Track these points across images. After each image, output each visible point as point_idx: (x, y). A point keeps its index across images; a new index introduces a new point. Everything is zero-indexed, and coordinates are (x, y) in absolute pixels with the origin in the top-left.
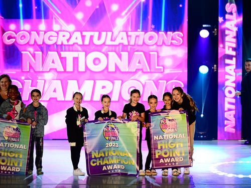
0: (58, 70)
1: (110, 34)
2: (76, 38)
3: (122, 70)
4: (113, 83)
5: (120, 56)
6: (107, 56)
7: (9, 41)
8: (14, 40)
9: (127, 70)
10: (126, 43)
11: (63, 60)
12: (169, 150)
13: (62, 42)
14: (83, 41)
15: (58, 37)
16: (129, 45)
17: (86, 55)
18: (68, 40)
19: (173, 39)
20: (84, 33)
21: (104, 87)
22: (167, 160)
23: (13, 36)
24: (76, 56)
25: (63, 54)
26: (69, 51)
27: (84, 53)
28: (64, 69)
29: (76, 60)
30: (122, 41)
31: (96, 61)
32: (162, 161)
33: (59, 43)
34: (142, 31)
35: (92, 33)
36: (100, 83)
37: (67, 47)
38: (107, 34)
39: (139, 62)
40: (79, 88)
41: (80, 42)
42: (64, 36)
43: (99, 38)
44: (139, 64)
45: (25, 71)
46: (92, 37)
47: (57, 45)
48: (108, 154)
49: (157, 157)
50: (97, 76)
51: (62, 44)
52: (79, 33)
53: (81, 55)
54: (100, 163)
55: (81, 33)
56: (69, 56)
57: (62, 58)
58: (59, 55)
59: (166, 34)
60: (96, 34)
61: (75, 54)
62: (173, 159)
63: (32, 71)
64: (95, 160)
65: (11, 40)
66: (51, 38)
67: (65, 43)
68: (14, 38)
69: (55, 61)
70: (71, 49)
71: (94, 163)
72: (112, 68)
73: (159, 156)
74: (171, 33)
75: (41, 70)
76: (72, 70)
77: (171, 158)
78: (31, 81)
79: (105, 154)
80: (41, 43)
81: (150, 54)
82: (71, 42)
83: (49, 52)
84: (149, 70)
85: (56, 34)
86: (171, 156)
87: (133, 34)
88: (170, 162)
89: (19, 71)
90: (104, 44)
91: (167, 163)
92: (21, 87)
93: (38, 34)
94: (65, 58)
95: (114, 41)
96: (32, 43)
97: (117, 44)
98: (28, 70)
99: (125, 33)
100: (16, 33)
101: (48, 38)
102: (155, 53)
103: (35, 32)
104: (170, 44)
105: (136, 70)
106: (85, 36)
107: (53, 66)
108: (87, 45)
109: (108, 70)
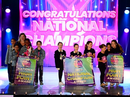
0: (52, 30)
2: (61, 14)
4: (80, 37)
5: (84, 24)
6: (77, 23)
7: (26, 16)
8: (29, 15)
9: (87, 30)
10: (86, 17)
12: (113, 73)
13: (53, 16)
14: (64, 15)
15: (51, 13)
16: (88, 18)
18: (56, 15)
19: (110, 15)
20: (65, 12)
21: (75, 39)
22: (111, 78)
23: (28, 13)
24: (61, 23)
27: (65, 22)
29: (60, 25)
30: (84, 16)
31: (71, 26)
32: (108, 78)
36: (73, 37)
37: (56, 19)
40: (62, 39)
41: (63, 17)
42: (54, 13)
43: (72, 15)
44: (93, 27)
45: (34, 30)
46: (69, 13)
47: (51, 18)
48: (77, 75)
49: (107, 76)
50: (71, 33)
51: (53, 17)
52: (62, 11)
54: (72, 79)
55: (63, 12)
57: (54, 24)
58: (52, 22)
59: (107, 12)
60: (71, 12)
62: (114, 78)
64: (70, 78)
65: (27, 15)
66: (48, 14)
69: (50, 26)
71: (69, 79)
73: (108, 76)
74: (110, 11)
75: (43, 30)
76: (58, 30)
77: (113, 77)
78: (37, 36)
79: (75, 75)
81: (99, 22)
82: (58, 16)
83: (47, 21)
84: (98, 31)
85: (50, 12)
86: (113, 76)
87: (90, 12)
88: (112, 80)
90: (75, 17)
91: (111, 80)
92: (32, 39)
93: (41, 12)
94: (55, 24)
95: (80, 15)
96: (38, 17)
97: (82, 17)
98: (36, 30)
99: (86, 12)
100: (30, 12)
101: (46, 14)
102: (102, 21)
103: (40, 11)
104: (109, 17)
105: (92, 30)
106: (65, 13)
107: (49, 28)
108: (66, 18)
109: (77, 30)
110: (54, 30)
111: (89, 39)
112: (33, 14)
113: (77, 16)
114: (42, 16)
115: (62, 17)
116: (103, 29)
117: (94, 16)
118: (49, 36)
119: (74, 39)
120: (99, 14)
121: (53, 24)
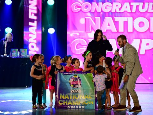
0: (113, 31)
1: (151, 4)
2: (126, 8)
6: (149, 20)
7: (76, 9)
8: (80, 9)
11: (116, 24)
13: (116, 10)
15: (112, 6)
17: (133, 20)
18: (120, 9)
20: (132, 4)
21: (148, 44)
25: (117, 19)
26: (121, 16)
27: (132, 18)
29: (126, 23)
31: (141, 24)
33: (113, 11)
35: (138, 4)
36: (145, 41)
37: (119, 14)
38: (149, 4)
41: (130, 11)
42: (117, 6)
43: (143, 8)
46: (138, 6)
47: (112, 13)
50: (142, 35)
51: (116, 12)
52: (128, 3)
53: (130, 19)
55: (130, 4)
56: (121, 20)
58: (114, 19)
60: (142, 4)
61: (125, 19)
63: (93, 32)
66: (107, 7)
67: (118, 11)
68: (80, 7)
69: (110, 24)
70: (122, 15)
76: (123, 31)
82: (122, 11)
83: (106, 18)
85: (110, 4)
90: (147, 12)
92: (86, 44)
93: (98, 4)
94: (118, 22)
96: (93, 11)
98: (90, 31)
101: (105, 8)
103: (95, 3)
106: (132, 6)
107: (108, 28)
108: (134, 13)
109: (150, 31)
110: (116, 31)
112: (86, 7)
113: (150, 10)
114: (99, 11)
115: (128, 11)
119: (146, 44)
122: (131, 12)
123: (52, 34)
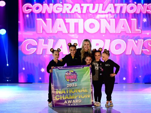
0: (64, 32)
1: (101, 5)
2: (77, 9)
3: (111, 32)
4: (104, 41)
5: (109, 22)
6: (100, 21)
7: (27, 11)
8: (31, 10)
9: (114, 32)
10: (113, 12)
13: (66, 11)
14: (82, 10)
15: (63, 7)
16: (115, 13)
17: (84, 21)
18: (71, 10)
19: (148, 9)
20: (82, 5)
21: (97, 44)
23: (30, 7)
24: (77, 22)
25: (67, 20)
26: (71, 18)
27: (82, 20)
28: (68, 31)
30: (110, 11)
31: (92, 26)
33: (64, 12)
34: (125, 3)
35: (88, 5)
37: (70, 15)
38: (99, 5)
39: (123, 26)
40: (79, 45)
41: (80, 12)
42: (68, 7)
43: (93, 8)
44: (123, 28)
45: (40, 33)
46: (88, 8)
47: (62, 14)
51: (66, 13)
53: (80, 21)
55: (80, 5)
56: (72, 21)
57: (67, 23)
58: (65, 21)
59: (143, 5)
60: (91, 5)
61: (76, 20)
63: (44, 33)
65: (29, 10)
66: (58, 8)
67: (69, 12)
69: (61, 25)
70: (73, 17)
72: (103, 31)
74: (147, 4)
75: (51, 32)
76: (74, 32)
78: (43, 40)
80: (51, 12)
81: (131, 20)
82: (73, 12)
83: (57, 19)
84: (131, 32)
85: (61, 6)
87: (119, 5)
89: (35, 33)
90: (97, 13)
92: (37, 44)
93: (49, 5)
94: (69, 23)
95: (104, 10)
96: (44, 12)
97: (107, 13)
98: (42, 32)
99: (112, 4)
100: (33, 5)
101: (56, 9)
102: (135, 20)
103: (46, 4)
104: (145, 13)
105: (121, 32)
106: (83, 7)
107: (60, 29)
108: (85, 14)
109: (100, 32)
110: (67, 32)
111: (117, 44)
112: (37, 8)
113: (100, 11)
114: (50, 12)
116: (136, 30)
117: (124, 12)
118: (60, 40)
119: (95, 44)
120: (132, 8)
121: (65, 23)
122: (82, 13)
123: (4, 35)
